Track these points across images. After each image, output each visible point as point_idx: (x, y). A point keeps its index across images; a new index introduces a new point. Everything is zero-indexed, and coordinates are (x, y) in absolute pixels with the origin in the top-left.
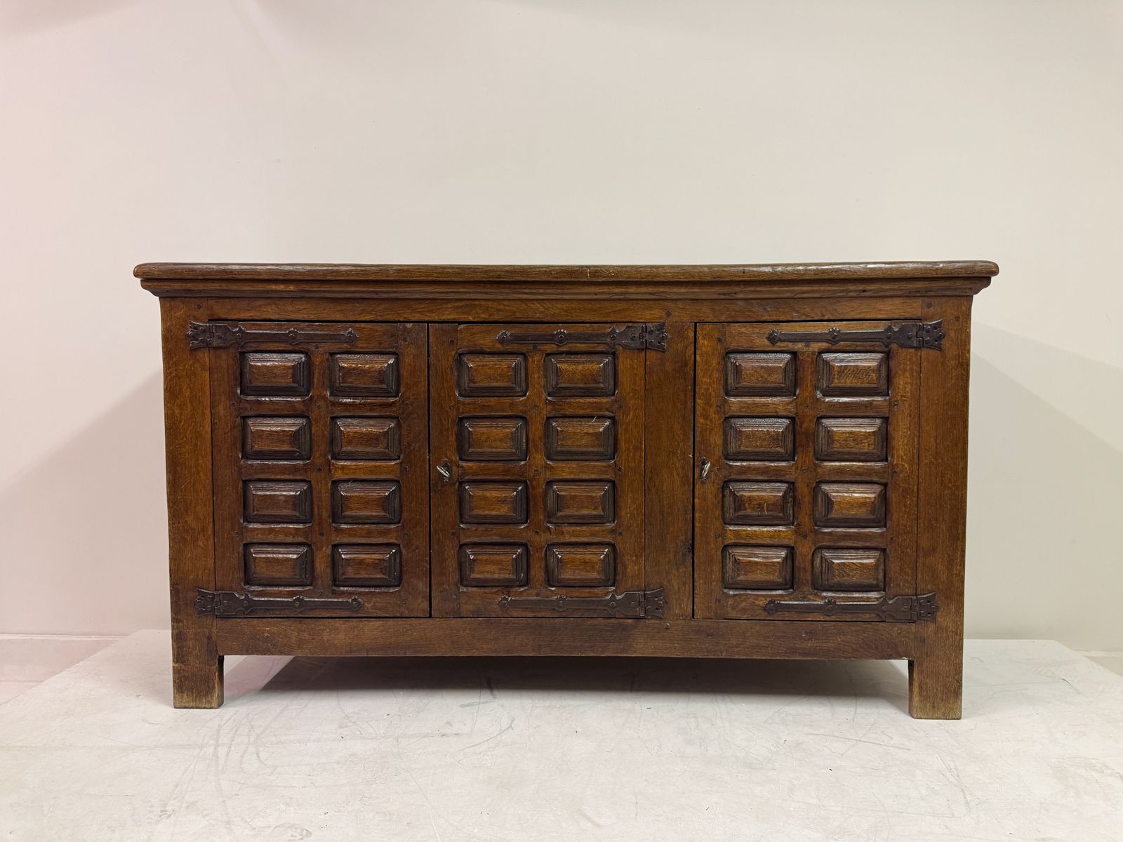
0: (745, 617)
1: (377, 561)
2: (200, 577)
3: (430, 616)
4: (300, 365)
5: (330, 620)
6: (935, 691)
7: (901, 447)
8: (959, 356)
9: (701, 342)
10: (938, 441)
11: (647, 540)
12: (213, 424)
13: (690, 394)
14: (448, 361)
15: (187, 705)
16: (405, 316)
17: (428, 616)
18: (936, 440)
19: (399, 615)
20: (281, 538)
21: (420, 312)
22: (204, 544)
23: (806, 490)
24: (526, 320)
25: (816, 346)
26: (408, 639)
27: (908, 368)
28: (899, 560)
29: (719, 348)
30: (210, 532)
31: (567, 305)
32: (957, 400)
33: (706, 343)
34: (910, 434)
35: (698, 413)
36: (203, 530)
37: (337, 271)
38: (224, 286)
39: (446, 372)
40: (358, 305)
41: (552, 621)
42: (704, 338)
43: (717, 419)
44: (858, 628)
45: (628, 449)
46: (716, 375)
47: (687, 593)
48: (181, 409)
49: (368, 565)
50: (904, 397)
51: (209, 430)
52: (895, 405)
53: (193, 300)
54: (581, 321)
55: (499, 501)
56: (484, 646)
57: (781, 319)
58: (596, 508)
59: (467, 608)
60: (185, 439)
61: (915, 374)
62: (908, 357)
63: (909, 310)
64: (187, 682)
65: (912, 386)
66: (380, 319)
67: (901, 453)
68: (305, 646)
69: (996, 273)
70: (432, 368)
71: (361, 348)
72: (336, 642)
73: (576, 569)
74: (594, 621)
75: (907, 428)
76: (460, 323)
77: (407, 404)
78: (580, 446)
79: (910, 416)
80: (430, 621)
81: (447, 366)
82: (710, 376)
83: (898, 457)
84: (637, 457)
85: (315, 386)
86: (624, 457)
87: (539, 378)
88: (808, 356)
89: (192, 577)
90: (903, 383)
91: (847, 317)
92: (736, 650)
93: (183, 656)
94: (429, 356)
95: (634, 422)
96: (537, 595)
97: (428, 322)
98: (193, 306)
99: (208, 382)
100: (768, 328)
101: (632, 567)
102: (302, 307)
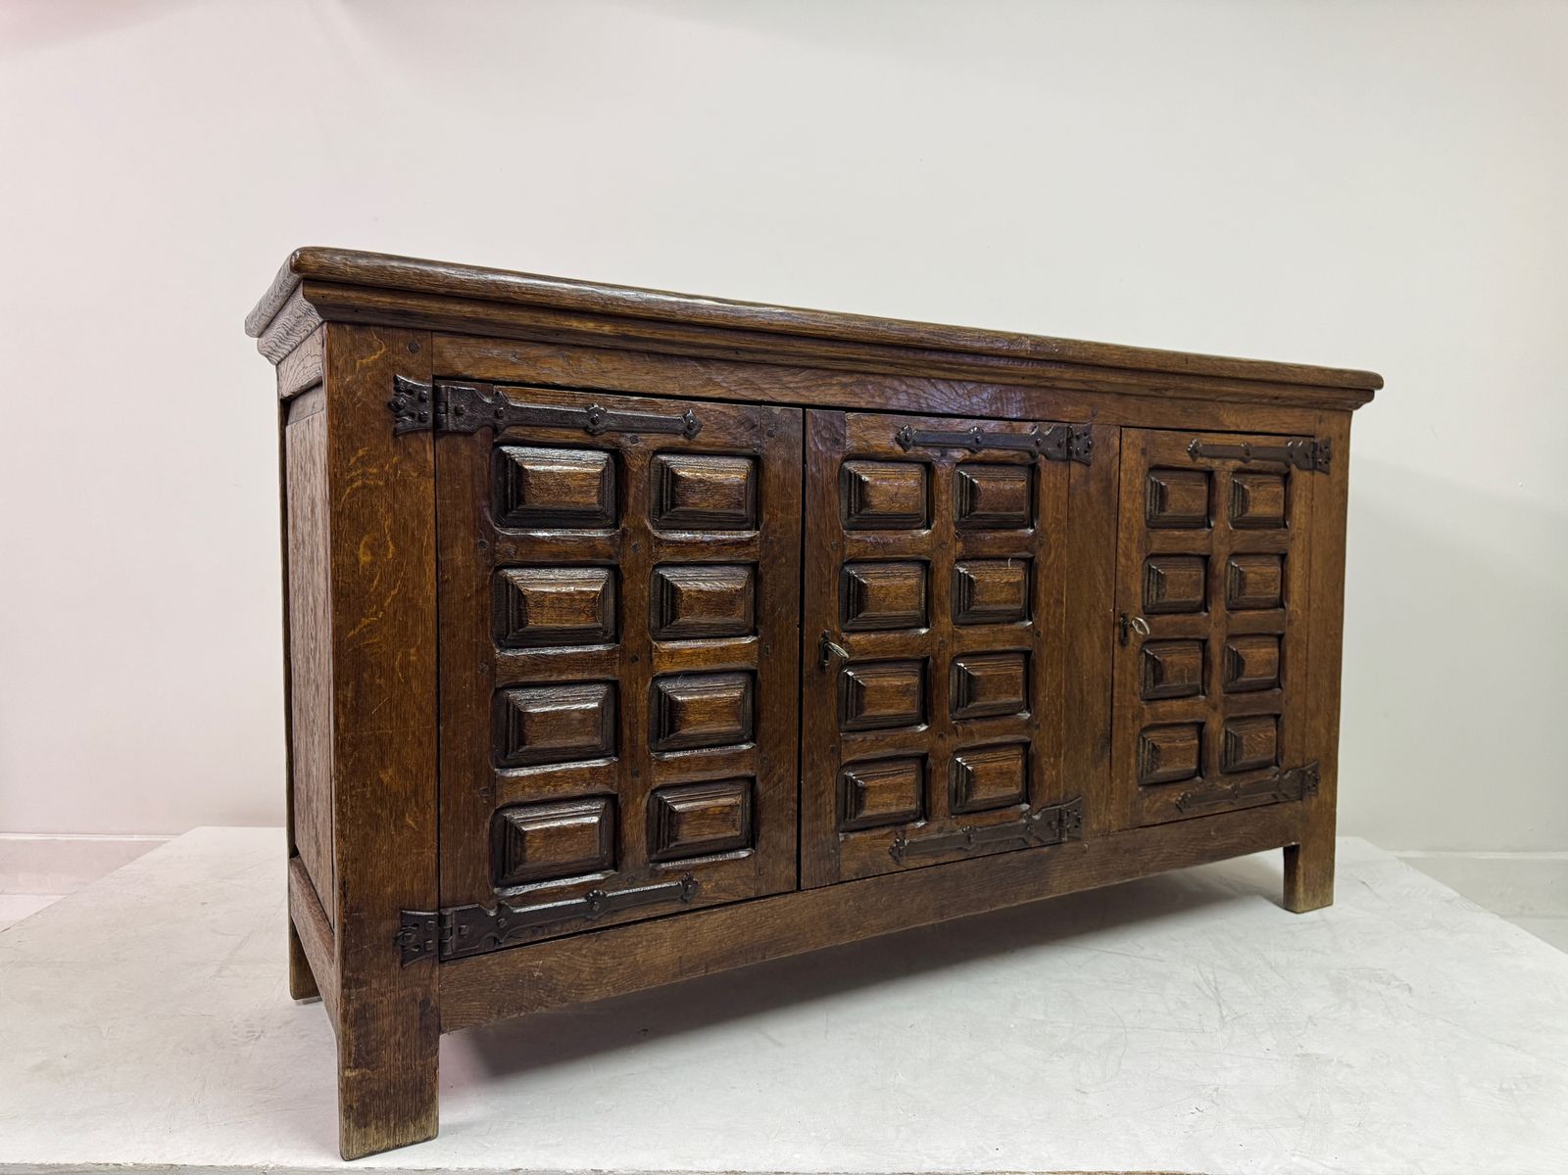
0: (1159, 821)
1: (727, 810)
2: (407, 887)
3: (799, 889)
5: (648, 925)
6: (1315, 876)
7: (1296, 590)
8: (1341, 483)
9: (1126, 453)
10: (1324, 582)
11: (1065, 732)
12: (440, 582)
13: (1113, 524)
14: (831, 470)
15: (375, 1148)
16: (771, 393)
17: (795, 888)
18: (1322, 581)
19: (753, 895)
20: (566, 789)
21: (792, 389)
22: (416, 822)
25: (1230, 465)
26: (769, 932)
27: (1303, 495)
28: (1291, 726)
29: (1143, 462)
30: (430, 795)
32: (1339, 533)
33: (1131, 454)
34: (1303, 574)
35: (1120, 551)
36: (415, 793)
37: (694, 307)
38: (481, 311)
40: (702, 370)
41: (957, 866)
42: (1129, 449)
43: (1138, 559)
45: (1048, 605)
46: (1139, 499)
47: (1104, 799)
48: (373, 554)
49: (714, 817)
50: (1300, 529)
51: (433, 595)
52: (1292, 539)
53: (403, 333)
54: (1000, 416)
55: (899, 692)
56: (873, 922)
57: (1203, 428)
58: (1015, 693)
59: (849, 867)
60: (381, 614)
61: (1308, 502)
62: (1304, 481)
64: (376, 1102)
65: (1306, 516)
66: (734, 396)
67: (1295, 598)
68: (605, 981)
69: (1380, 386)
70: (809, 481)
71: (705, 445)
72: (658, 961)
73: (992, 785)
74: (1006, 857)
75: (1301, 567)
76: (849, 410)
77: (772, 542)
78: (998, 602)
79: (1304, 553)
80: (799, 897)
81: (830, 480)
82: (1134, 501)
83: (1293, 602)
84: (1058, 615)
85: (630, 510)
86: (1044, 616)
87: (947, 500)
88: (1223, 477)
89: (389, 890)
90: (1299, 512)
91: (1258, 429)
92: (1152, 865)
93: (368, 1053)
95: (1055, 566)
96: (940, 830)
97: (804, 406)
98: (401, 345)
99: (432, 501)
101: (1050, 772)
102: (610, 366)
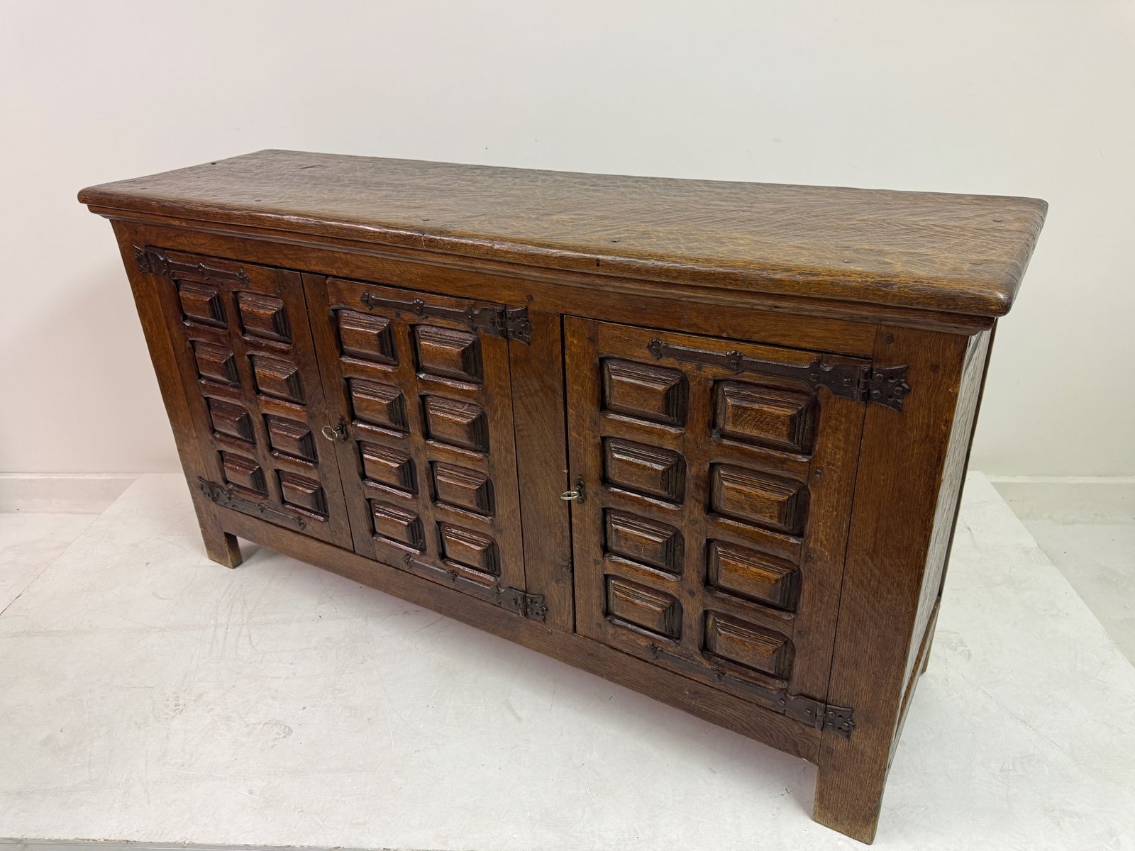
2: (198, 468)
4: (214, 298)
5: (286, 530)
6: (839, 806)
7: (821, 528)
8: (928, 426)
9: (570, 339)
10: (879, 535)
11: (525, 546)
12: (173, 344)
13: (561, 401)
14: (323, 316)
15: (216, 560)
16: (280, 261)
17: (353, 551)
18: (876, 534)
21: (291, 259)
23: (694, 544)
24: (385, 282)
25: (711, 371)
26: (341, 565)
27: (842, 427)
28: (807, 658)
29: (591, 351)
31: (422, 270)
32: (916, 488)
33: (575, 342)
34: (837, 515)
35: (570, 425)
39: (325, 329)
42: (573, 336)
43: (591, 436)
44: (751, 709)
45: (498, 449)
46: (589, 385)
47: (567, 608)
48: (151, 326)
50: (833, 465)
51: (172, 348)
52: (818, 473)
53: (131, 224)
54: (439, 292)
57: (665, 327)
58: (471, 502)
59: (380, 555)
60: (160, 352)
61: (852, 438)
62: (844, 411)
63: (852, 342)
64: (210, 544)
65: (846, 452)
66: (261, 262)
67: (821, 536)
70: (312, 322)
72: (293, 549)
74: (484, 604)
75: (833, 507)
76: (327, 276)
77: (300, 355)
78: (450, 435)
79: (839, 493)
80: (355, 556)
81: (324, 323)
82: (582, 385)
83: (816, 540)
84: (509, 459)
85: (229, 323)
86: (496, 458)
88: (699, 383)
90: (830, 445)
91: (755, 338)
93: (204, 525)
94: (307, 308)
95: (503, 421)
96: (433, 564)
97: (300, 271)
98: (132, 230)
99: (160, 305)
100: (648, 336)
101: (512, 567)
